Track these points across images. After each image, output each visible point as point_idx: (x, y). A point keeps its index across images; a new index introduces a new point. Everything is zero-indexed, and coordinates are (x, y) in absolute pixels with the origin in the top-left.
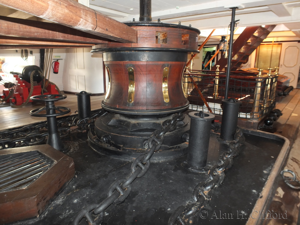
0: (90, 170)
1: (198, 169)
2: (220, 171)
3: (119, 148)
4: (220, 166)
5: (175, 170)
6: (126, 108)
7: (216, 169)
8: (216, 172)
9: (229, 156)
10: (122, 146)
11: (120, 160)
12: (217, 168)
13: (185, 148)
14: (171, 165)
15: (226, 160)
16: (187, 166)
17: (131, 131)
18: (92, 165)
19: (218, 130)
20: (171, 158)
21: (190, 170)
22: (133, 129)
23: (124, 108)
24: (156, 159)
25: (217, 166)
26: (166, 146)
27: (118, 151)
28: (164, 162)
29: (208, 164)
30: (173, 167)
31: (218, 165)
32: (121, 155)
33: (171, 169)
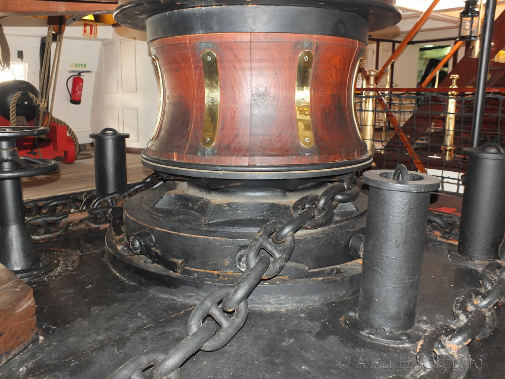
0: (85, 322)
1: (388, 334)
2: (454, 346)
3: (172, 266)
4: (454, 330)
5: (320, 335)
6: (197, 162)
7: (444, 338)
8: (443, 347)
9: (485, 302)
10: (180, 261)
11: (174, 300)
12: (446, 336)
13: (355, 273)
14: (311, 320)
15: (476, 312)
16: (356, 326)
17: (208, 224)
18: (95, 310)
19: (453, 232)
20: (315, 300)
21: (365, 337)
22: (214, 219)
23: (191, 162)
24: (272, 301)
25: (446, 330)
26: (301, 266)
27: (169, 277)
28: (291, 311)
29: (419, 321)
30: (317, 326)
31: (448, 327)
32: (175, 288)
33: (309, 332)
